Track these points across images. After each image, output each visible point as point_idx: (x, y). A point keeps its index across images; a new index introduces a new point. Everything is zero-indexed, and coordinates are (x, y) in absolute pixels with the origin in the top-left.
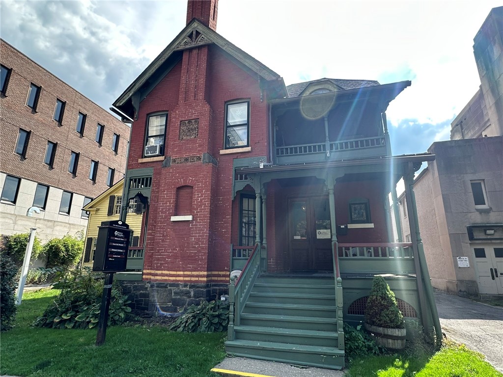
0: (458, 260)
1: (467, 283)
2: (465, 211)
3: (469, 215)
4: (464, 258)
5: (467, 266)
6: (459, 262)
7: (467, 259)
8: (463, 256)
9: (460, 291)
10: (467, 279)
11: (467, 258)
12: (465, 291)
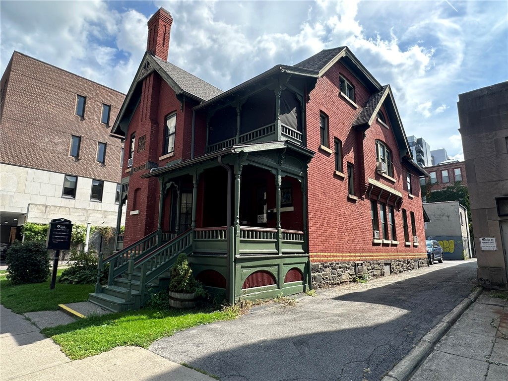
0: (481, 241)
1: (491, 271)
2: (494, 180)
3: (501, 183)
4: (490, 239)
5: (493, 248)
6: (482, 245)
7: (494, 241)
8: (489, 236)
9: (481, 279)
10: (492, 266)
11: (494, 239)
12: (487, 280)
